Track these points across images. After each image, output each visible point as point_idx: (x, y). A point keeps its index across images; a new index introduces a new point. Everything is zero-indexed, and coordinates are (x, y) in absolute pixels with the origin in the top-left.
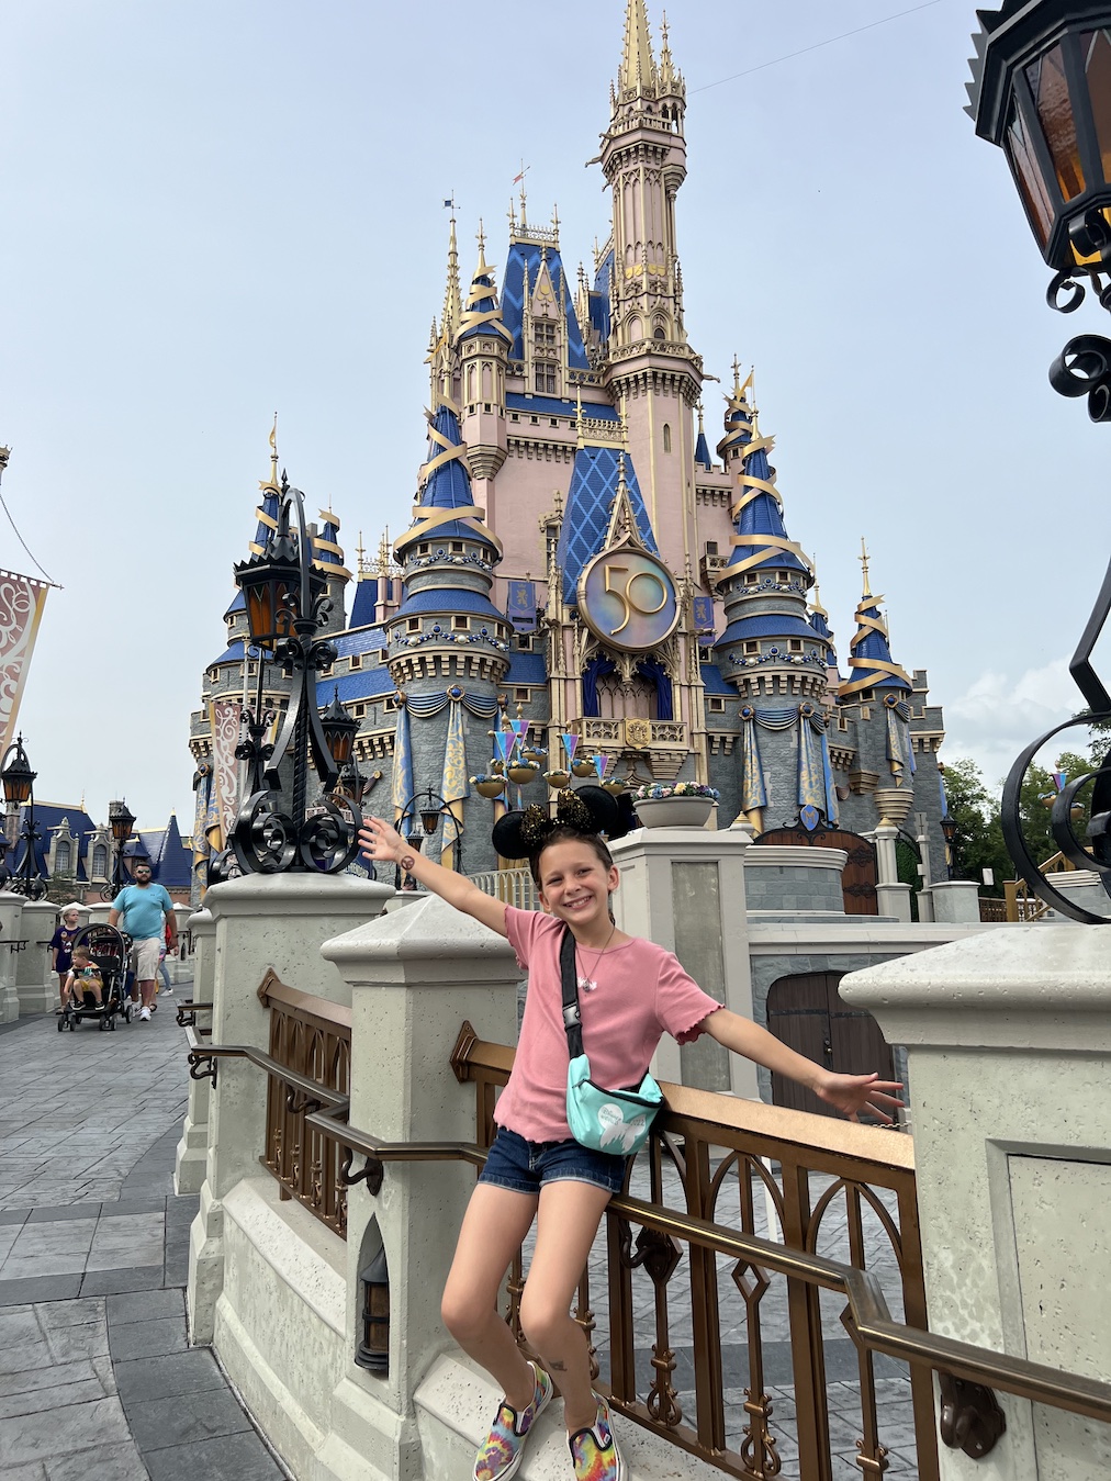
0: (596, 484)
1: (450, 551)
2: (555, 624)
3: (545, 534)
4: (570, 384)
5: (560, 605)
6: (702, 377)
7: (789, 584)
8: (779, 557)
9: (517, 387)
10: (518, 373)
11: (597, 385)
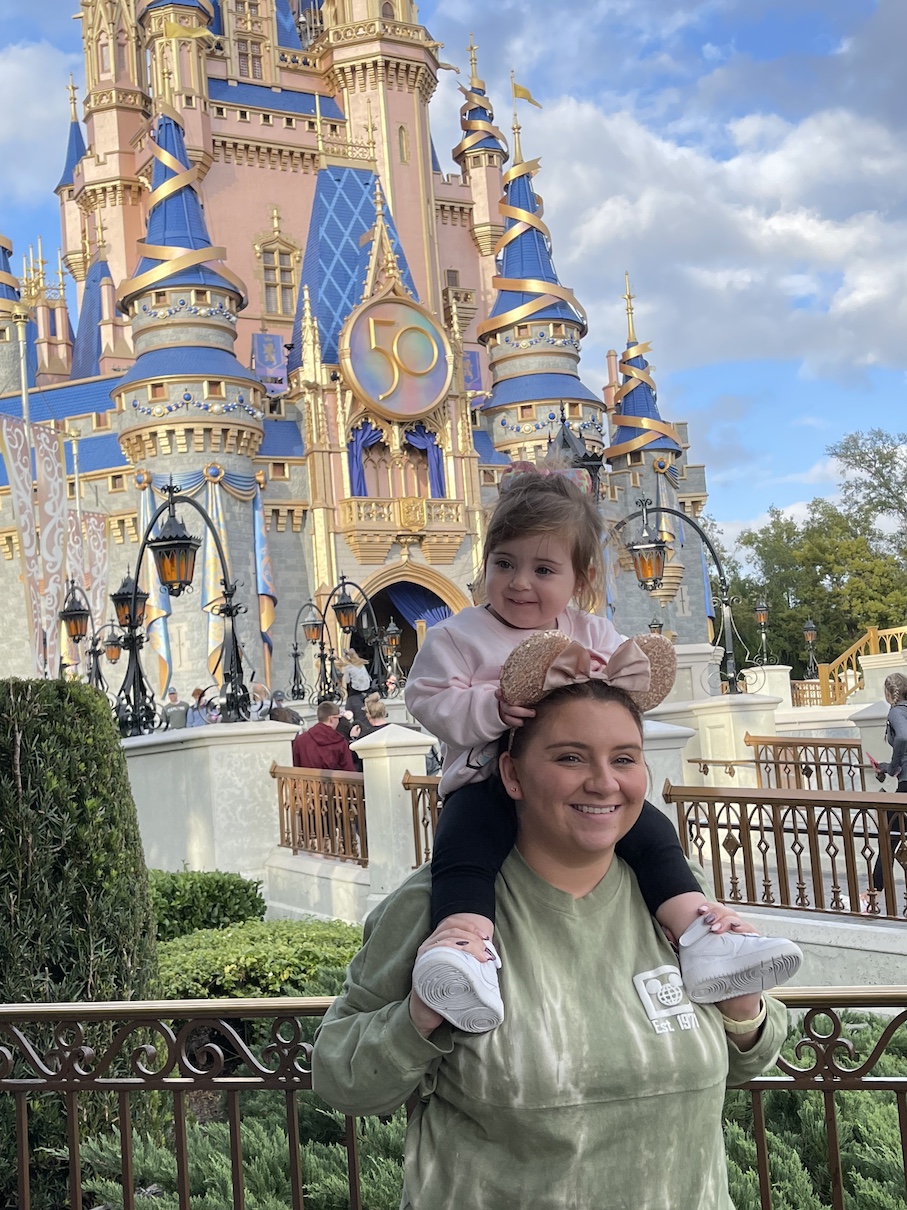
0: (344, 213)
1: (193, 300)
2: (313, 387)
3: (262, 260)
4: (281, 68)
5: (318, 364)
6: (438, 66)
7: (563, 337)
8: (553, 307)
9: (218, 70)
10: (219, 53)
11: (313, 70)
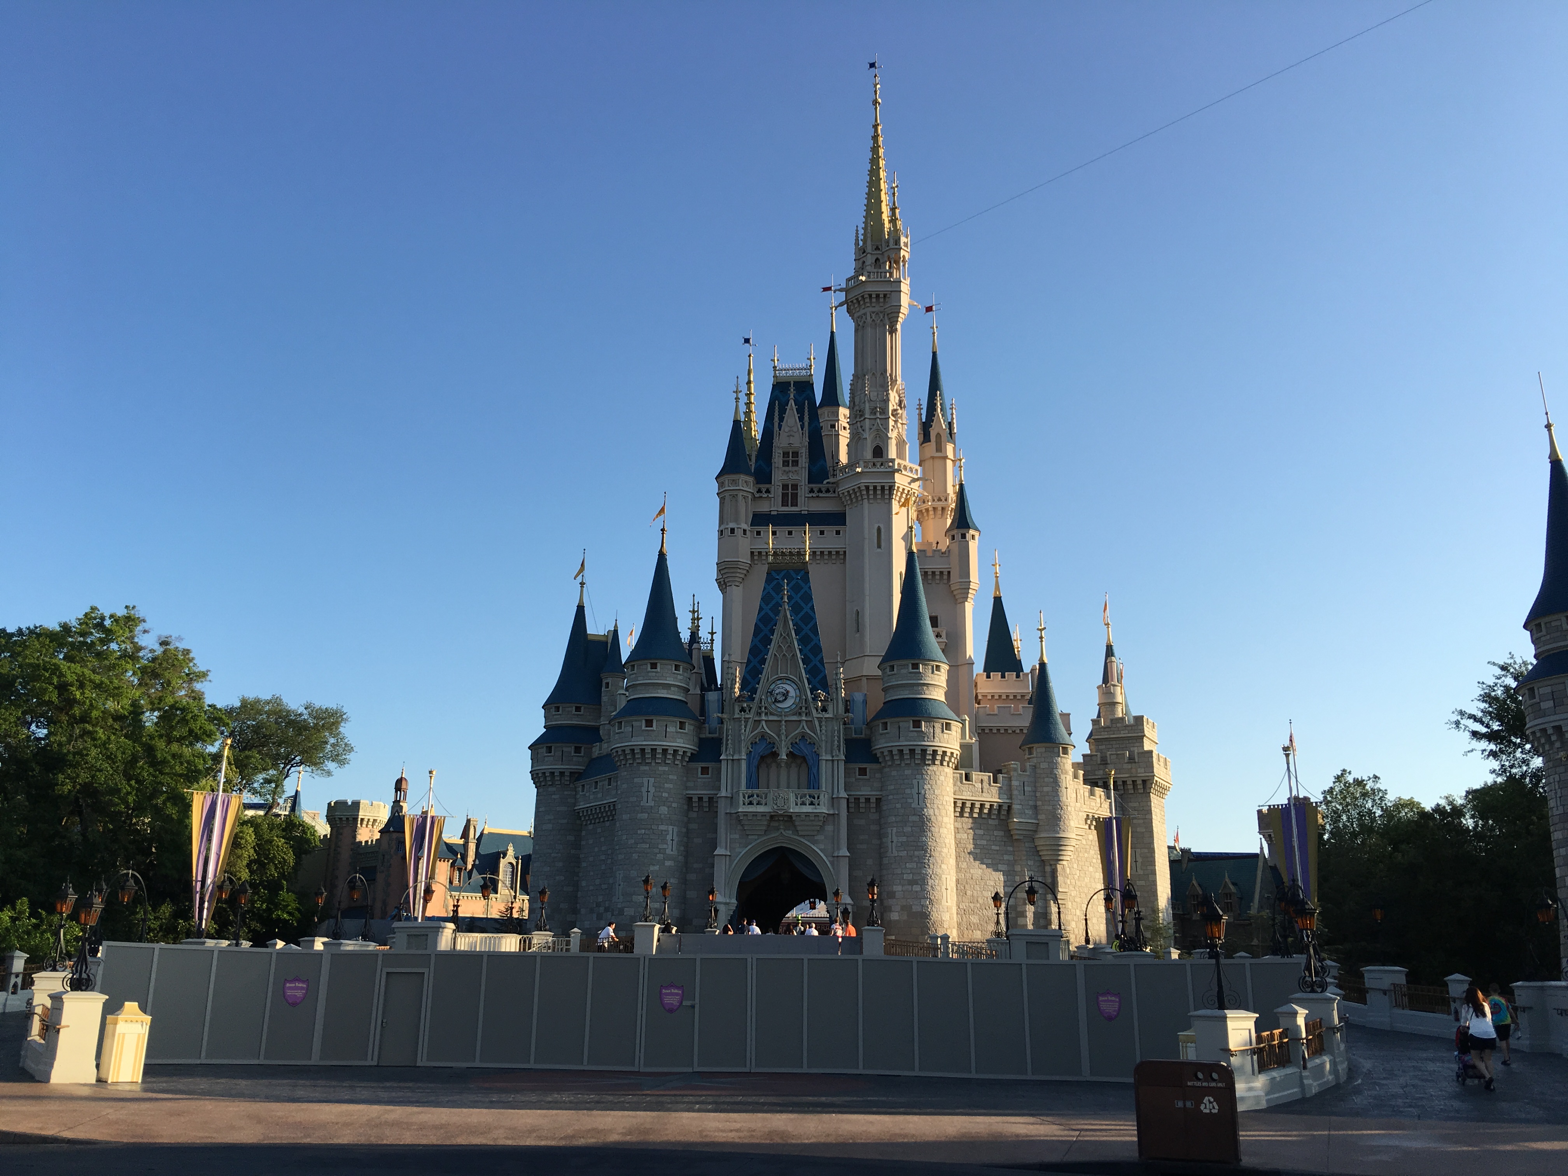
4: (809, 498)
9: (764, 507)
10: (765, 495)
11: (833, 495)
